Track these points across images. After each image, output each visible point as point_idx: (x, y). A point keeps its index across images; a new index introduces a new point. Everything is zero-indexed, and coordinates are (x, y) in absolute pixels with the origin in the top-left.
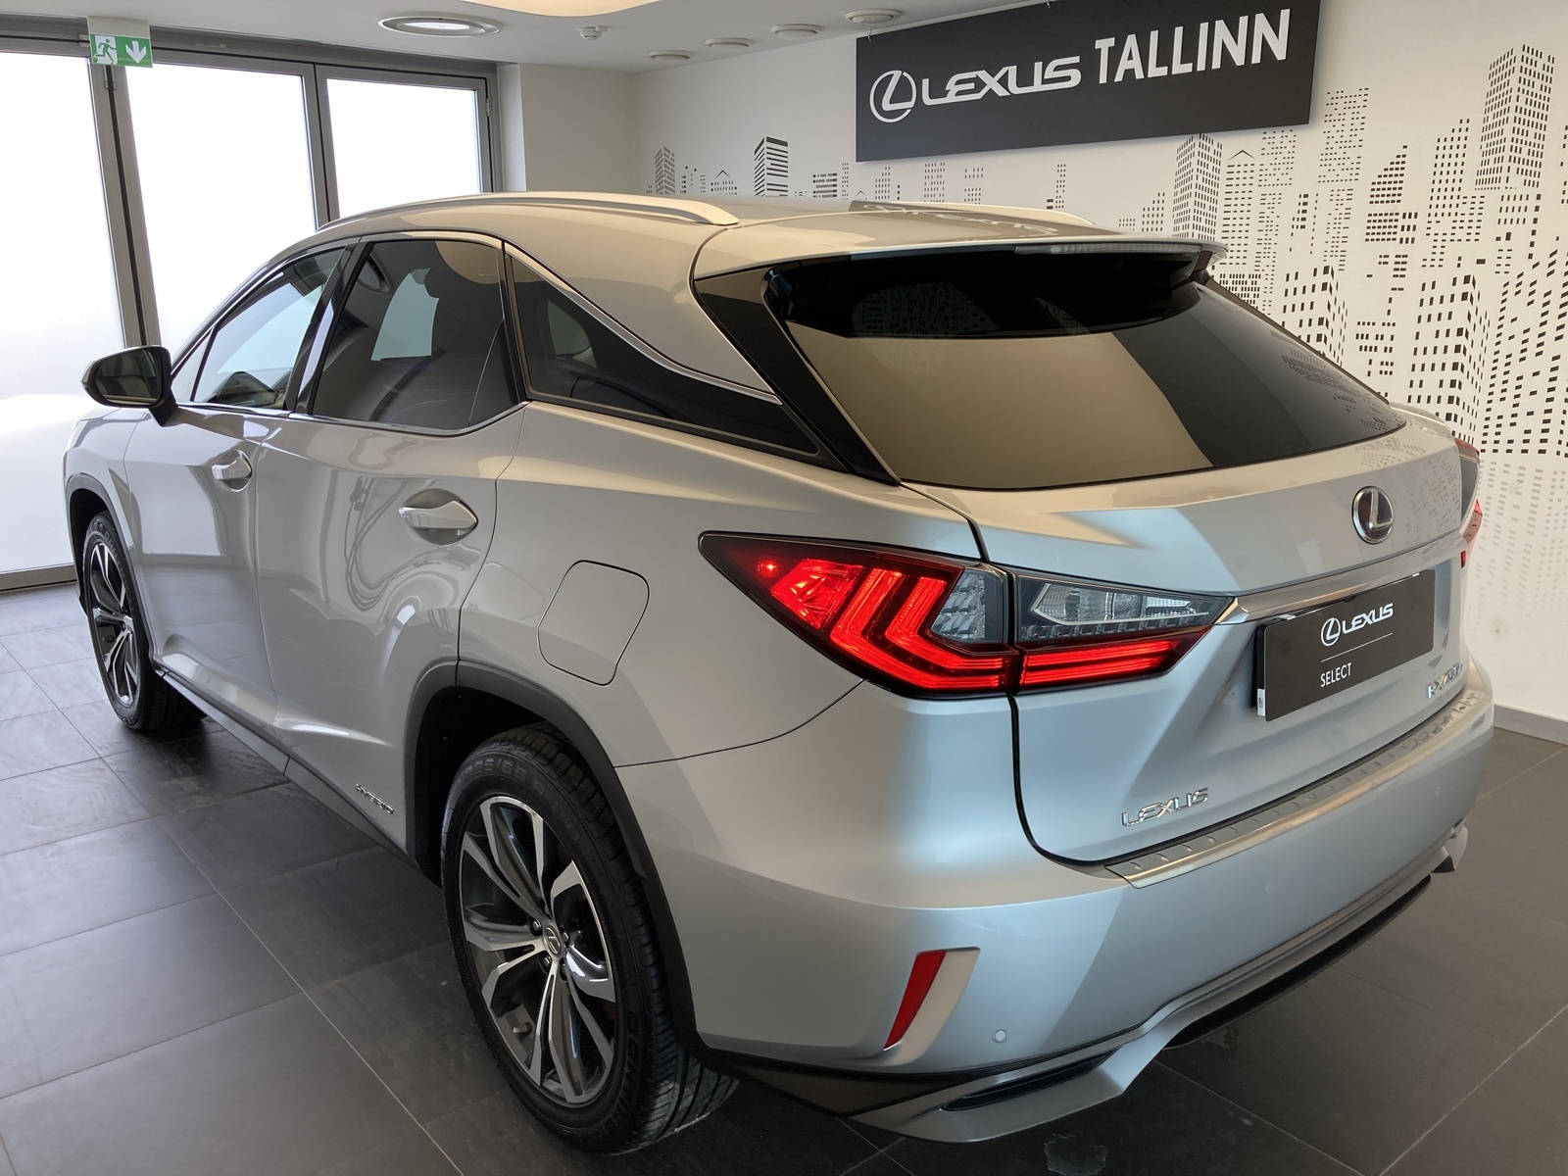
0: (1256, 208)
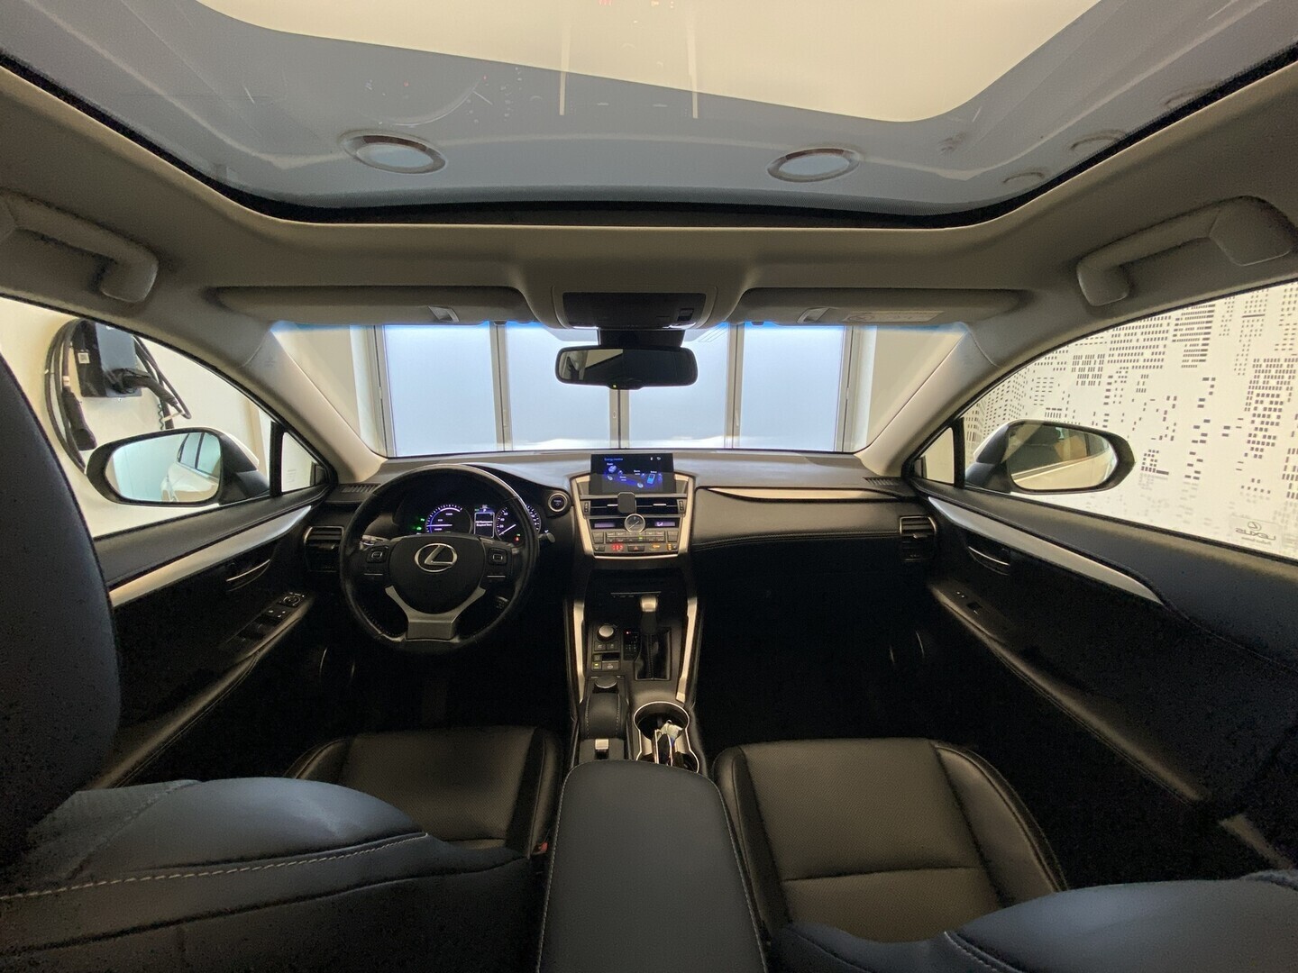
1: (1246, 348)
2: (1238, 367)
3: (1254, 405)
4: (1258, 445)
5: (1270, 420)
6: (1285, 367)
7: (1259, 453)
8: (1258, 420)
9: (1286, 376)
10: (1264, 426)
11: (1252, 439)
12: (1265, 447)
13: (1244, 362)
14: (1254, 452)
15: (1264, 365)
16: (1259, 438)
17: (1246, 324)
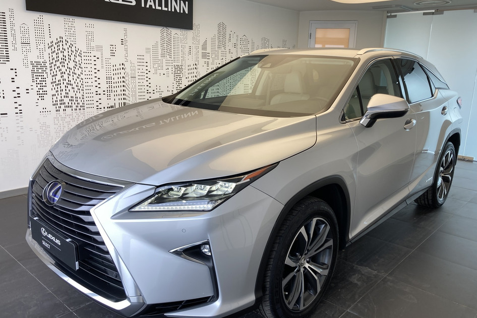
0: (181, 49)
1: (26, 56)
2: (25, 64)
3: (35, 80)
4: (42, 95)
5: (43, 85)
6: (43, 65)
7: (42, 98)
8: (39, 85)
9: (44, 68)
10: (42, 88)
11: (38, 93)
12: (44, 95)
13: (27, 63)
14: (41, 98)
15: (35, 64)
16: (41, 92)
17: (23, 46)
